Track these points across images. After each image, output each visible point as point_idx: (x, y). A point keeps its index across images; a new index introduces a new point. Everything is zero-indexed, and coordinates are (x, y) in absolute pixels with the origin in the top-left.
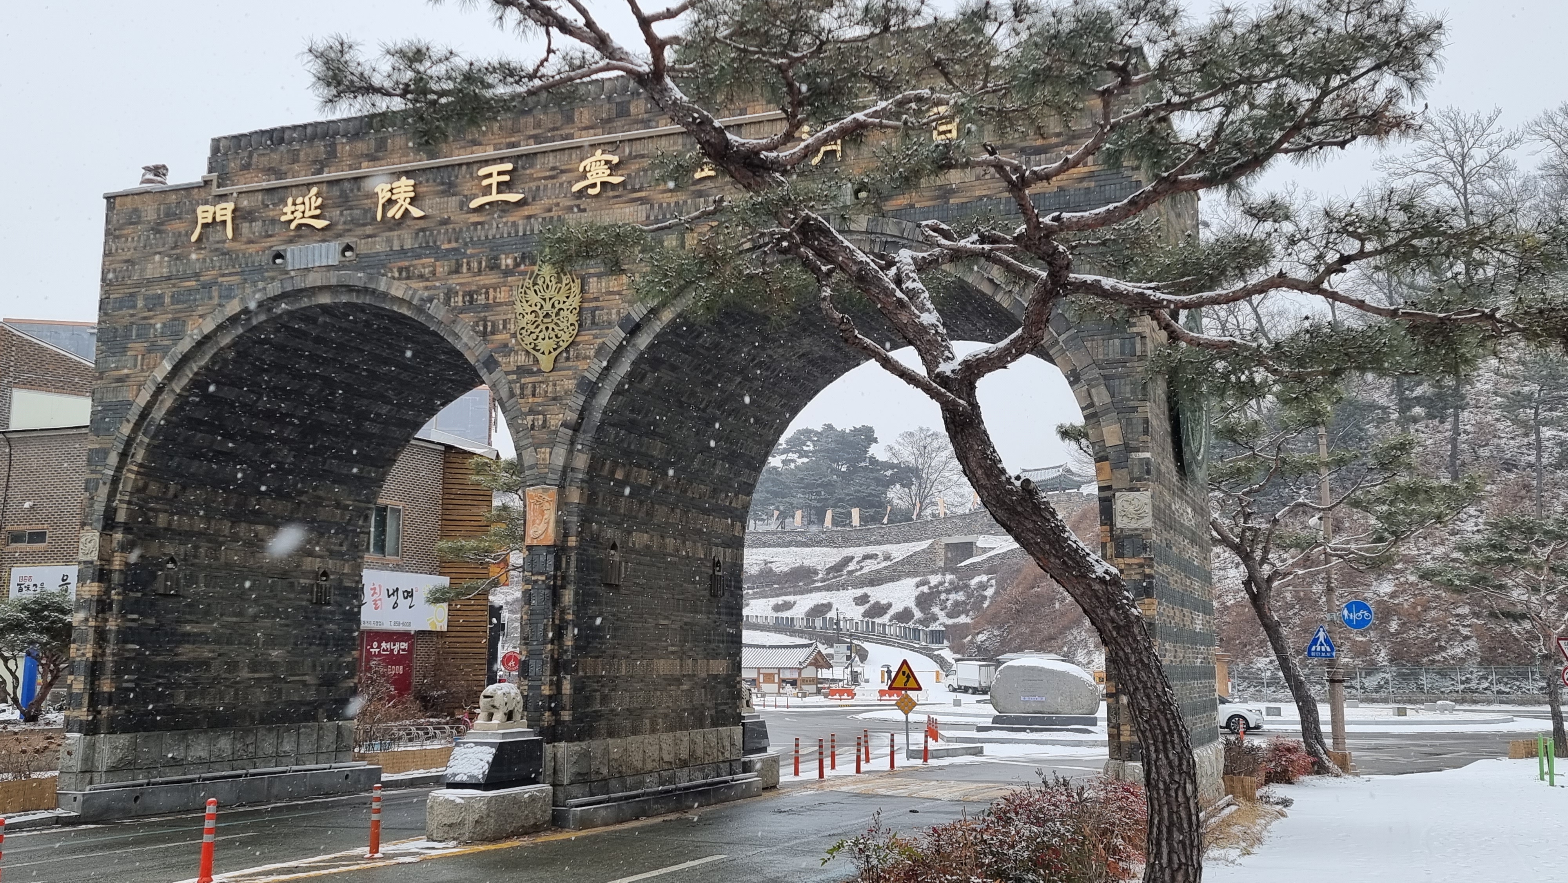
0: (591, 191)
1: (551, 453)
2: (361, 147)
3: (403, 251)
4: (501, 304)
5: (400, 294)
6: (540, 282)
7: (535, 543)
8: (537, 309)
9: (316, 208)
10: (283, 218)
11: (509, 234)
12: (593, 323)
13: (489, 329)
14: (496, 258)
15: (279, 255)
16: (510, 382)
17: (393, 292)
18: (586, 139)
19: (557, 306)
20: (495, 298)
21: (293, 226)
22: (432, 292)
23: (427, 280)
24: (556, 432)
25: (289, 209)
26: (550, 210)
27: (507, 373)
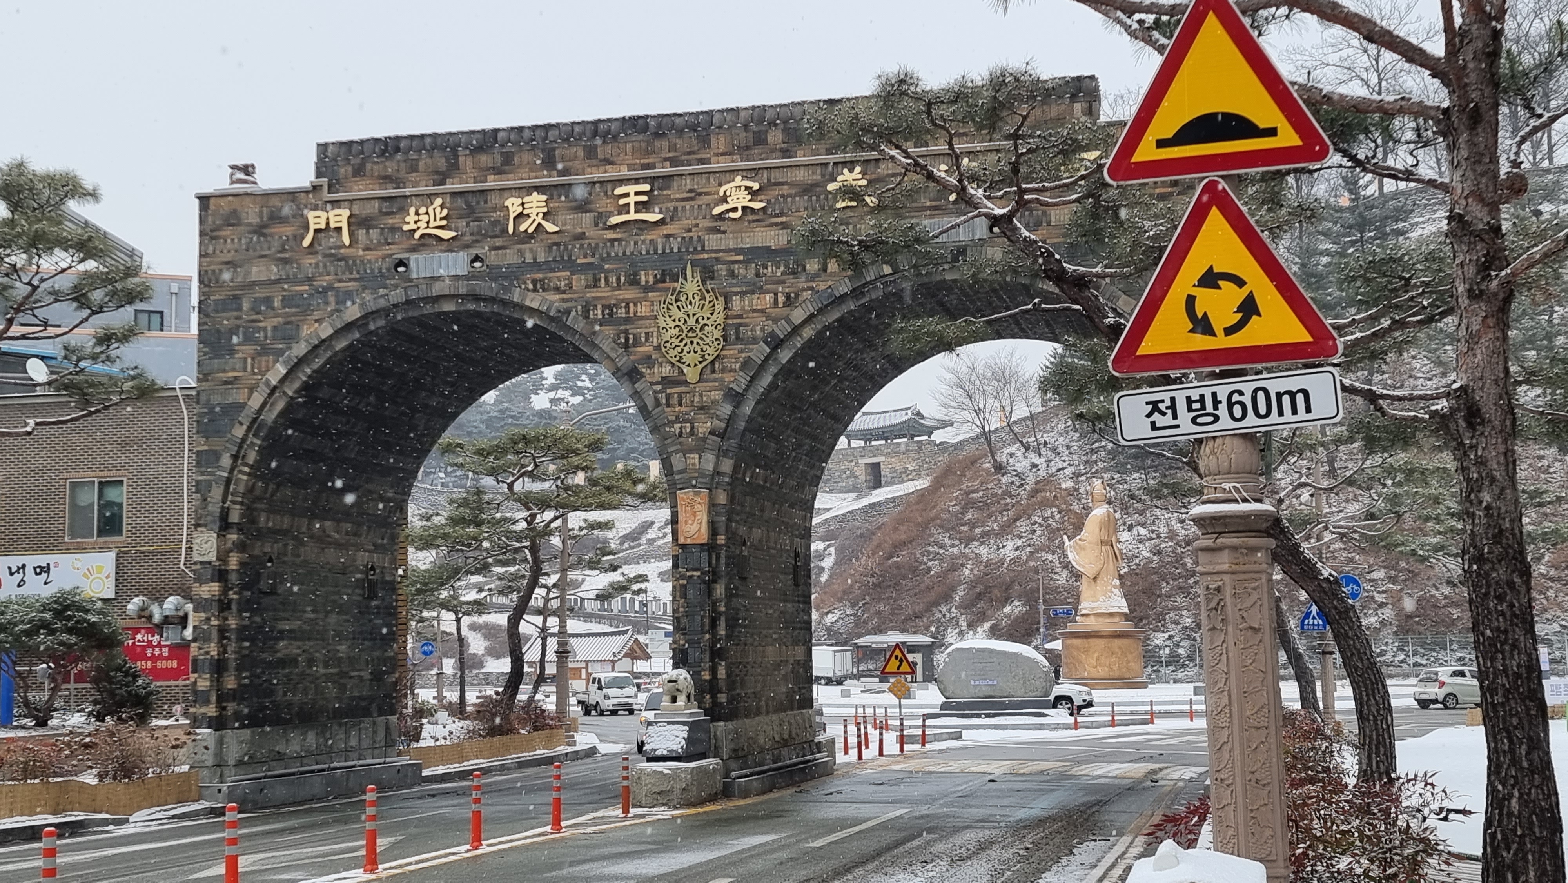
0: (732, 215)
1: (700, 458)
2: (484, 159)
3: (536, 265)
4: (642, 318)
5: (535, 305)
6: (683, 299)
7: (689, 542)
8: (681, 324)
9: (441, 219)
10: (406, 228)
11: (648, 253)
12: (738, 338)
13: (631, 341)
14: (636, 274)
15: (401, 263)
16: (655, 392)
17: (528, 303)
18: (723, 164)
19: (702, 322)
20: (635, 313)
21: (417, 235)
22: (569, 304)
23: (564, 292)
24: (704, 439)
25: (411, 218)
26: (690, 230)
27: (652, 384)
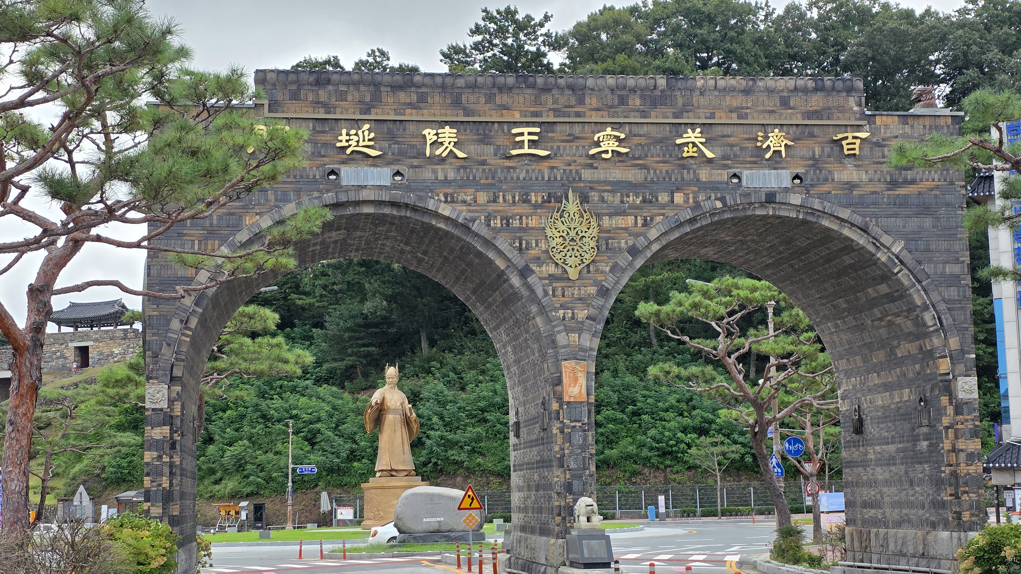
0: (604, 156)
1: (579, 338)
3: (446, 182)
4: (532, 228)
5: (446, 213)
6: (566, 216)
7: (572, 400)
8: (564, 235)
9: (369, 140)
10: (339, 145)
11: (537, 179)
12: (607, 248)
13: (524, 246)
14: (527, 194)
15: (333, 172)
16: (543, 285)
17: (440, 211)
18: (595, 117)
19: (581, 235)
20: (527, 224)
21: (349, 151)
22: (477, 214)
23: (470, 205)
24: (582, 323)
25: (344, 137)
26: (569, 165)
27: (541, 279)
